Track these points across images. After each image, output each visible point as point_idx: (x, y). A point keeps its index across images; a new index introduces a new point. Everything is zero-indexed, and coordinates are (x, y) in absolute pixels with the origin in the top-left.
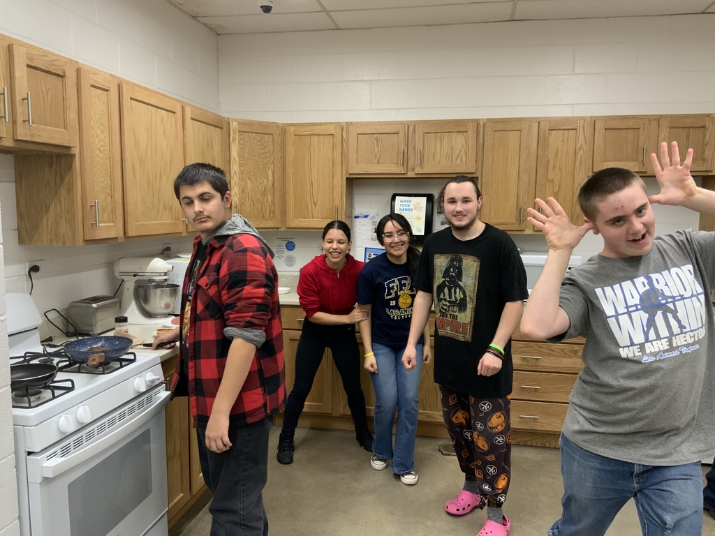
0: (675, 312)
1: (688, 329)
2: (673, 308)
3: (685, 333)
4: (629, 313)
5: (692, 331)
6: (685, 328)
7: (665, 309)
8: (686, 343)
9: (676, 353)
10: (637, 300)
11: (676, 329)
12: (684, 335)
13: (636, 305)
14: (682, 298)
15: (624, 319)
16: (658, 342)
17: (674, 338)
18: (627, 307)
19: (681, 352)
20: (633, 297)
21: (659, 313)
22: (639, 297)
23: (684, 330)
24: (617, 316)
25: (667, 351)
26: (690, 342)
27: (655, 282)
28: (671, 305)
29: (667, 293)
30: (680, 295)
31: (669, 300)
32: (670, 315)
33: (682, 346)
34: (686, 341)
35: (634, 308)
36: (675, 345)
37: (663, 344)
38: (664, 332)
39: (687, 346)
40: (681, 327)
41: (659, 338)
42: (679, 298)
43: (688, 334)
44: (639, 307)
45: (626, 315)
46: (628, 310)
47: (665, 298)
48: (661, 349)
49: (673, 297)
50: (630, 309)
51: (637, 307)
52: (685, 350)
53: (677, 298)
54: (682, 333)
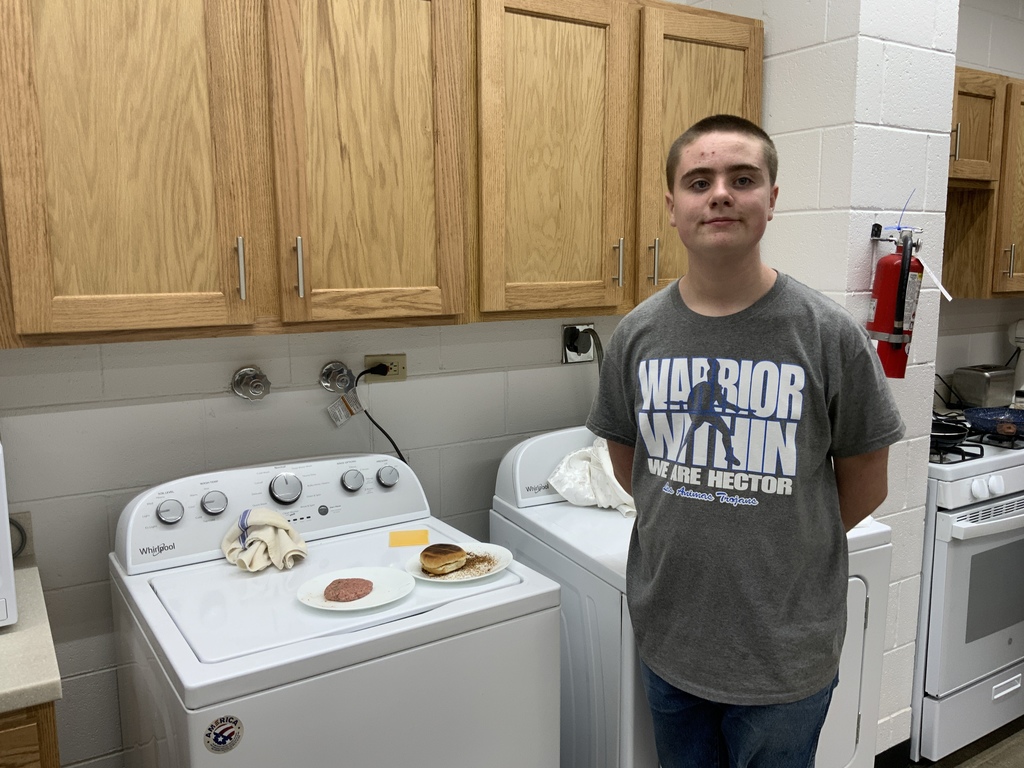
0: (728, 433)
1: (742, 467)
2: (729, 426)
3: (736, 472)
4: (669, 412)
5: (747, 472)
6: (738, 463)
7: (716, 424)
8: (731, 487)
9: (709, 498)
10: (684, 396)
11: (720, 460)
12: (732, 474)
13: (681, 403)
14: (751, 415)
15: (660, 419)
16: (687, 469)
17: (711, 473)
18: (669, 402)
19: (717, 499)
20: (680, 390)
21: (706, 426)
22: (690, 391)
23: (734, 467)
24: (651, 412)
25: (694, 488)
26: (738, 488)
27: (721, 374)
28: (727, 420)
29: (731, 399)
30: (749, 410)
31: (728, 411)
32: (719, 435)
33: (722, 490)
34: (731, 484)
35: (677, 407)
36: (710, 484)
37: (692, 477)
38: (700, 458)
39: (732, 493)
40: (731, 459)
41: (689, 463)
42: (746, 413)
43: (738, 476)
44: (685, 407)
45: (664, 414)
46: (668, 407)
47: (725, 404)
48: (687, 481)
49: (736, 408)
50: (672, 407)
51: (682, 407)
52: (725, 499)
53: (741, 412)
54: (729, 469)
